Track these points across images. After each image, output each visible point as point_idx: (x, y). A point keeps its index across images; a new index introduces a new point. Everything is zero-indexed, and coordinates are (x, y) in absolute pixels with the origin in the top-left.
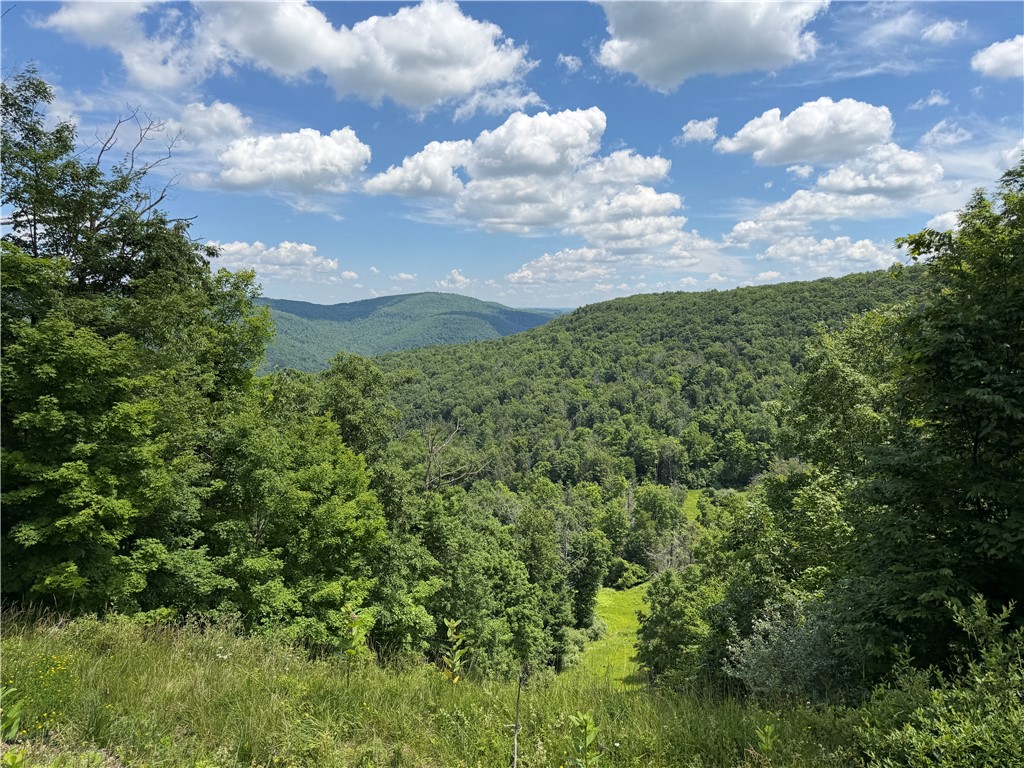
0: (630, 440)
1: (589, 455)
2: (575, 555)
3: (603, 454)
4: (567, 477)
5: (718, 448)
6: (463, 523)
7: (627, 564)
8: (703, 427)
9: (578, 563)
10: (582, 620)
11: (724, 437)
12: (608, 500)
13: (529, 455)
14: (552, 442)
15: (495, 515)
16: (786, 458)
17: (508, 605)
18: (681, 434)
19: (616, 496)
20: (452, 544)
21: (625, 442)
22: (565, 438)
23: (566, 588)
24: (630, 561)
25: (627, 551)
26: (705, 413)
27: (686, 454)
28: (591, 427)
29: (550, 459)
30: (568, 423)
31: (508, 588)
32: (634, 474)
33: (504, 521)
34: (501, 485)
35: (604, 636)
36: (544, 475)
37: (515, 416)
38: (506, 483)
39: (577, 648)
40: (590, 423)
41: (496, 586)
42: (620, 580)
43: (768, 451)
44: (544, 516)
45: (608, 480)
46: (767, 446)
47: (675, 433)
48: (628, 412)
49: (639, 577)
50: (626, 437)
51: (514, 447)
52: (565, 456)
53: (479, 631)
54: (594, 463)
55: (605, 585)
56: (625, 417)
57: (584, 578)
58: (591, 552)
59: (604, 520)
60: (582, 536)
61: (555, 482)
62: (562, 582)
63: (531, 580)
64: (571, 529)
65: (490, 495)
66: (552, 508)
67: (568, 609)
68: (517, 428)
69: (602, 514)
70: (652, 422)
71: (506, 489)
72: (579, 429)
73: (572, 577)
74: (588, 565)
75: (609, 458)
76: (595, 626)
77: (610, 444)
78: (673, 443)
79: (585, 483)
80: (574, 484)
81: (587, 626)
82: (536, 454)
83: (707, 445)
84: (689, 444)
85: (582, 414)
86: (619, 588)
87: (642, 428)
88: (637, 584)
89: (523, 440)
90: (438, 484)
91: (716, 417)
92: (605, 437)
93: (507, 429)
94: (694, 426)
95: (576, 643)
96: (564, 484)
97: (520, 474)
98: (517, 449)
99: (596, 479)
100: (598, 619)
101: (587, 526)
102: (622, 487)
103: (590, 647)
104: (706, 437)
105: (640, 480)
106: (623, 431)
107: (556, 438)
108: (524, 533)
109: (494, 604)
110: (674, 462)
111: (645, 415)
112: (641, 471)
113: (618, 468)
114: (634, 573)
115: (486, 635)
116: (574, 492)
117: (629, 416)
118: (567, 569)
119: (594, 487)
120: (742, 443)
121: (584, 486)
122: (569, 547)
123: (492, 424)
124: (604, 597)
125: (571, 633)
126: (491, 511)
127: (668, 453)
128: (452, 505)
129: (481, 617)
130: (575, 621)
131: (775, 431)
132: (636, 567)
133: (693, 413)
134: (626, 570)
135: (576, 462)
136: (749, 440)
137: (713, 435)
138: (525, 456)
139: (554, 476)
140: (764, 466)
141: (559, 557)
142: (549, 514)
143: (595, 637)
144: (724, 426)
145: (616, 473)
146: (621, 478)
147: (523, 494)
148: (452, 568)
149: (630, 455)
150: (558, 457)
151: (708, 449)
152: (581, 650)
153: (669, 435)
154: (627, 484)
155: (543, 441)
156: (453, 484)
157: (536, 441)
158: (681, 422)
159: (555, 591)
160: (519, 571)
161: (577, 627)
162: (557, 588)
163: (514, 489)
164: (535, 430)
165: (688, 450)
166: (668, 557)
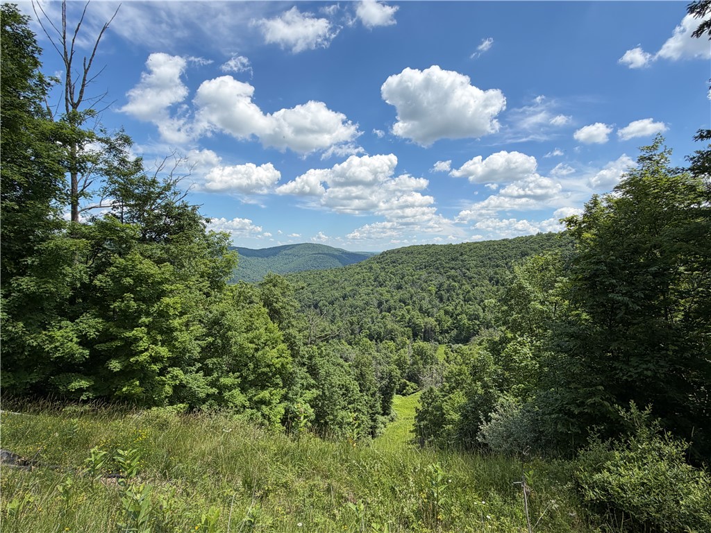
0: (409, 319)
1: (389, 327)
2: (382, 378)
3: (396, 326)
4: (378, 338)
5: (454, 324)
6: (328, 361)
7: (408, 383)
8: (446, 312)
9: (384, 382)
10: (386, 411)
11: (457, 318)
12: (399, 350)
13: (357, 326)
14: (370, 320)
15: (341, 357)
16: (487, 329)
17: (349, 403)
18: (435, 316)
19: (402, 348)
20: (322, 372)
21: (407, 320)
22: (377, 318)
23: (378, 394)
24: (410, 381)
25: (408, 376)
26: (447, 305)
27: (438, 326)
28: (390, 312)
29: (369, 329)
30: (378, 310)
31: (349, 395)
32: (411, 337)
33: (346, 360)
34: (343, 342)
35: (396, 420)
36: (366, 337)
37: (351, 306)
38: (346, 341)
39: (383, 426)
40: (389, 310)
41: (343, 394)
42: (405, 391)
43: (478, 325)
44: (366, 358)
45: (399, 340)
46: (478, 323)
47: (432, 316)
48: (408, 305)
49: (414, 389)
50: (407, 318)
51: (350, 322)
52: (376, 327)
53: (336, 416)
54: (391, 331)
55: (397, 394)
56: (407, 307)
57: (386, 390)
58: (391, 377)
59: (397, 360)
60: (386, 368)
61: (371, 340)
62: (375, 392)
63: (361, 391)
64: (380, 365)
65: (338, 347)
66: (370, 354)
67: (378, 406)
68: (352, 313)
69: (396, 357)
70: (421, 310)
71: (346, 344)
72: (383, 313)
73: (381, 390)
74: (389, 383)
75: (398, 328)
76: (392, 415)
77: (399, 321)
78: (432, 321)
79: (387, 341)
80: (381, 342)
81: (388, 414)
82: (362, 326)
83: (449, 322)
84: (439, 321)
85: (385, 306)
86: (404, 395)
87: (416, 313)
88: (413, 393)
89: (355, 319)
90: (315, 341)
91: (453, 308)
92: (397, 318)
93: (346, 313)
94: (442, 312)
95: (382, 423)
96: (376, 341)
97: (353, 336)
98: (352, 324)
99: (392, 339)
100: (394, 411)
101: (388, 363)
102: (406, 343)
103: (390, 425)
104: (448, 318)
105: (414, 340)
106: (406, 314)
107: (372, 318)
108: (357, 367)
109: (343, 403)
110: (432, 330)
111: (417, 306)
112: (415, 335)
113: (403, 334)
114: (412, 387)
115: (339, 418)
116: (381, 346)
117: (409, 307)
118: (379, 385)
119: (391, 343)
120: (466, 321)
121: (386, 343)
122: (379, 374)
123: (339, 310)
124: (397, 399)
125: (380, 418)
126: (339, 356)
127: (429, 326)
128: (322, 352)
129: (337, 410)
130: (382, 412)
131: (482, 315)
132: (413, 384)
133: (441, 306)
134: (408, 386)
135: (382, 330)
136: (469, 320)
137: (451, 317)
138: (356, 327)
139: (371, 337)
140: (476, 333)
141: (374, 379)
142: (370, 357)
143: (392, 420)
144: (457, 312)
145: (402, 336)
146: (405, 338)
147: (355, 347)
148: (322, 384)
149: (410, 327)
150: (373, 327)
151: (449, 324)
152: (385, 427)
153: (429, 317)
154: (408, 342)
155: (365, 319)
156: (322, 341)
157: (362, 319)
158: (435, 310)
159: (372, 397)
160: (355, 386)
161: (383, 415)
162: (373, 395)
163: (350, 344)
164: (361, 314)
165: (439, 324)
166: (430, 379)
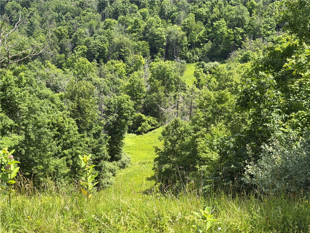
0: (146, 28)
1: (116, 40)
2: (108, 113)
3: (126, 39)
4: (100, 57)
5: (208, 33)
6: (30, 92)
7: (144, 117)
8: (198, 17)
9: (111, 118)
10: (114, 155)
11: (212, 25)
12: (131, 72)
13: (69, 41)
14: (87, 30)
15: (48, 86)
16: (254, 39)
17: (64, 148)
18: (182, 23)
19: (136, 70)
20: (23, 107)
21: (142, 29)
22: (97, 27)
23: (103, 135)
24: (146, 115)
25: (144, 108)
26: (200, 7)
27: (185, 38)
28: (116, 18)
29: (87, 43)
30: (99, 16)
31: (64, 137)
32: (148, 54)
33: (55, 89)
34: (49, 64)
35: (129, 165)
36: (83, 56)
37: (57, 10)
38: (53, 62)
39: (111, 174)
40: (115, 15)
41: (56, 136)
42: (140, 128)
43: (242, 34)
44: (85, 85)
45: (130, 58)
46: (241, 30)
47: (178, 22)
48: (144, 7)
49: (152, 125)
50: (143, 26)
51: (58, 35)
52: (97, 41)
53: (47, 166)
54: (120, 46)
55: (129, 132)
56: (142, 10)
57: (115, 128)
58: (120, 110)
59: (128, 87)
60: (113, 99)
61: (91, 61)
62: (100, 131)
63: (80, 131)
64: (105, 94)
65: (41, 72)
66: (91, 80)
67: (105, 150)
68: (59, 20)
69: (127, 83)
70: (162, 14)
71: (53, 66)
72: (108, 20)
73: (107, 128)
74: (118, 119)
75: (130, 42)
76: (123, 159)
77: (131, 32)
78: (177, 29)
79: (113, 61)
80: (105, 62)
81: (117, 159)
82: (76, 40)
83: (200, 30)
84: (187, 30)
85: (109, 8)
86: (139, 133)
87: (154, 19)
88: (151, 130)
89: (64, 29)
90: (8, 63)
91: (207, 9)
92: (127, 26)
93: (51, 21)
94: (192, 16)
95: (111, 171)
96: (98, 62)
97: (63, 55)
98: (60, 36)
99: (121, 58)
100: (125, 154)
101: (117, 91)
102: (140, 63)
103: (121, 173)
104: (200, 25)
105: (153, 58)
106: (140, 21)
107: (90, 27)
108: (72, 98)
109: (55, 148)
110: (177, 44)
111: (157, 9)
112: (154, 51)
113: (136, 50)
114: (149, 123)
115: (52, 168)
116: (105, 68)
117: (145, 10)
118: (104, 122)
119: (120, 64)
120: (225, 28)
121: (112, 64)
122: (104, 107)
123: (38, 17)
124: (129, 139)
125: (108, 165)
126: (44, 84)
127: (173, 37)
128: (21, 79)
129: (48, 157)
130: (109, 157)
131: (247, 19)
132: (150, 119)
133: (191, 7)
134: (144, 121)
135: (106, 46)
136: (229, 27)
137: (205, 23)
138: (67, 42)
139: (90, 56)
140: (239, 45)
141: (97, 114)
142: (89, 83)
143: (123, 166)
144: (213, 16)
145: (136, 53)
146: (140, 57)
147: (68, 70)
148: (24, 125)
149: (146, 39)
150: (92, 42)
151: (201, 33)
152: (114, 175)
153: (173, 24)
154: (144, 61)
155: (80, 30)
156: (19, 63)
157: (75, 30)
158: (182, 13)
159: (95, 138)
160: (71, 125)
161: (111, 160)
162: (97, 135)
163: (60, 66)
164: (73, 21)
165: (187, 35)
166: (175, 110)
